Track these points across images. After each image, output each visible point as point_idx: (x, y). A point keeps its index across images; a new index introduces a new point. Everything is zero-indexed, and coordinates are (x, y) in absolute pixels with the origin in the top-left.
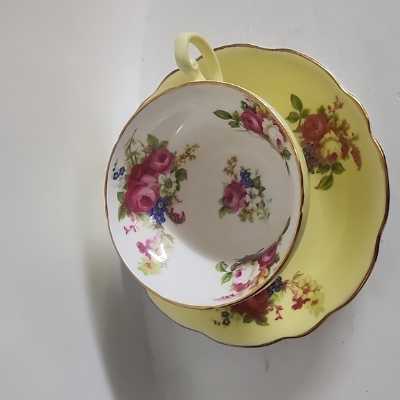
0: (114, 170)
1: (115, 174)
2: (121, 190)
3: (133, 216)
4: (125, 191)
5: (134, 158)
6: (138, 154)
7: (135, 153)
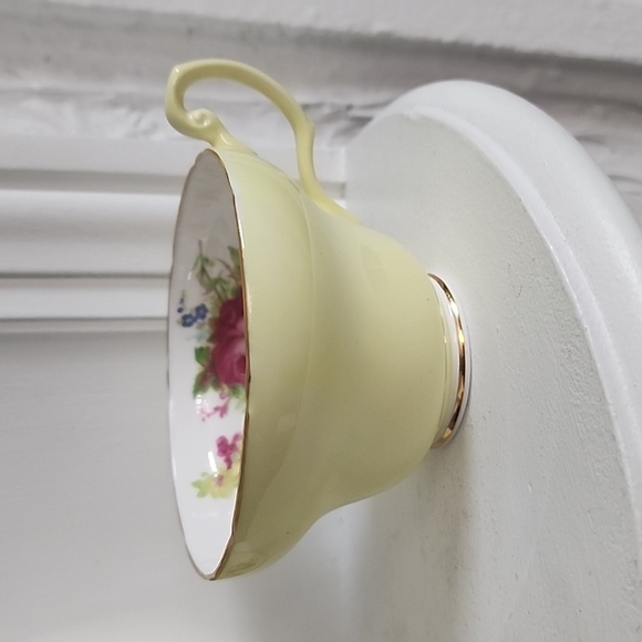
0: (180, 310)
1: (185, 317)
2: (204, 343)
3: (222, 389)
4: (211, 346)
5: (219, 288)
6: (225, 282)
7: (219, 280)
